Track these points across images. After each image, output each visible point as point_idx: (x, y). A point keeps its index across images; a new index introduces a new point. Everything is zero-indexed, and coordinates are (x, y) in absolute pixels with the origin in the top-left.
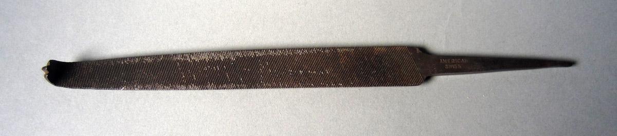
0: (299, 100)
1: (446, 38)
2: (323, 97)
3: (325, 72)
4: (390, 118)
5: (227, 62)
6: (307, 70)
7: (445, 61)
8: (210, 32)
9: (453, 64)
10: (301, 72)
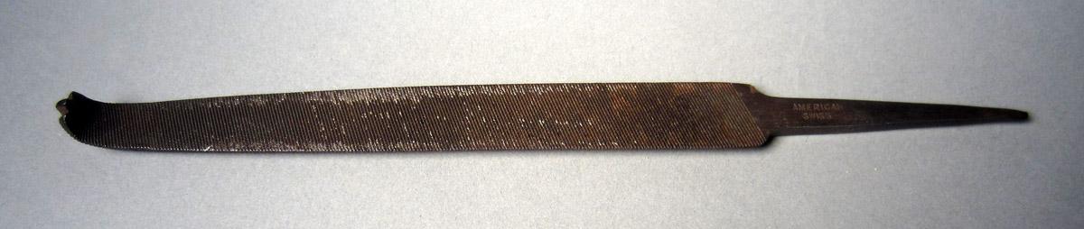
0: (538, 174)
1: (800, 74)
2: (581, 169)
3: (585, 123)
4: (706, 205)
5: (405, 105)
6: (552, 120)
7: (802, 107)
8: (373, 61)
9: (817, 111)
10: (541, 122)
